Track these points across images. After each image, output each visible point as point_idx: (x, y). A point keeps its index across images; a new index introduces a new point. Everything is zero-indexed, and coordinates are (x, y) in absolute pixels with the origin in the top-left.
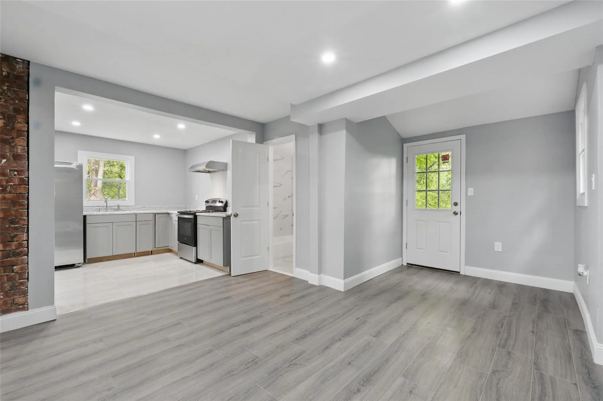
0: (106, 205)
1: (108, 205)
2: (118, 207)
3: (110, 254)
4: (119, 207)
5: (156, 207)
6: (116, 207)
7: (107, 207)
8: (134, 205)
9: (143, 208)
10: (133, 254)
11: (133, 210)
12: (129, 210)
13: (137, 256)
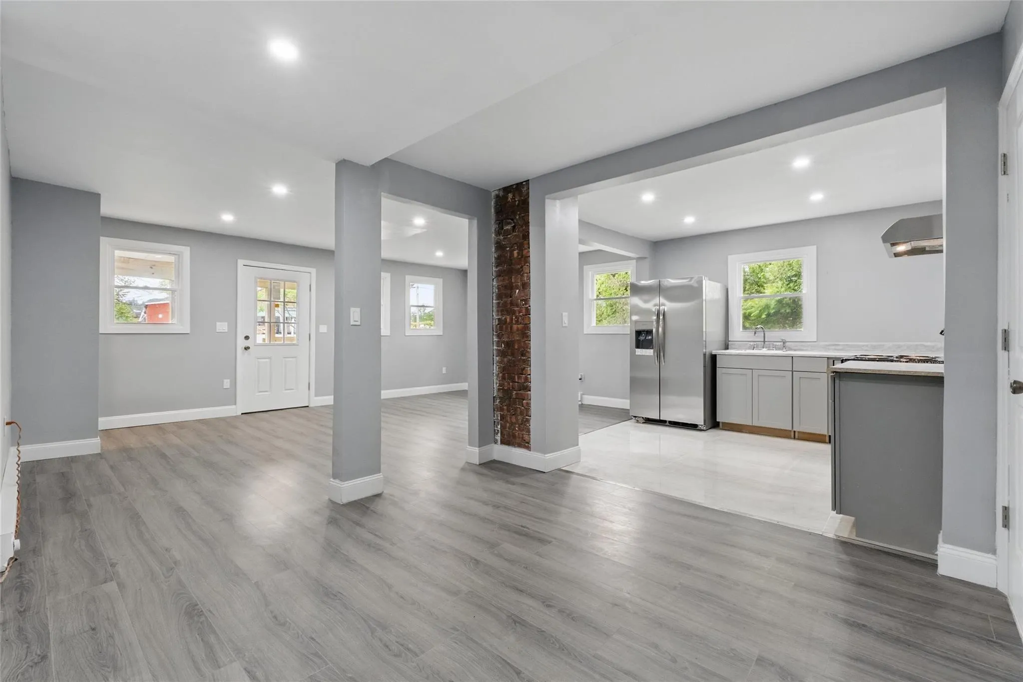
0: (763, 340)
1: (766, 340)
2: (782, 343)
3: (747, 422)
4: (784, 343)
5: (863, 346)
6: (780, 344)
7: (764, 343)
8: (815, 340)
9: (833, 347)
10: (792, 434)
11: (812, 350)
12: (805, 349)
13: (800, 439)
